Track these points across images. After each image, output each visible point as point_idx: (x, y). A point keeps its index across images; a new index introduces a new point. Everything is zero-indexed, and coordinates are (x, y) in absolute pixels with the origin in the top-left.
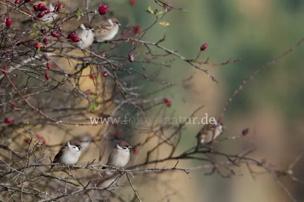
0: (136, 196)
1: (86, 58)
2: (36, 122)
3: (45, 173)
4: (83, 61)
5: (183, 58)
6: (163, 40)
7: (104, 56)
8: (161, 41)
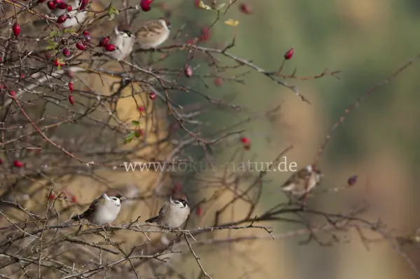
0: (202, 273)
1: (125, 72)
2: (62, 171)
3: (70, 237)
4: (122, 77)
5: (260, 70)
6: (233, 45)
7: (151, 69)
8: (229, 47)
